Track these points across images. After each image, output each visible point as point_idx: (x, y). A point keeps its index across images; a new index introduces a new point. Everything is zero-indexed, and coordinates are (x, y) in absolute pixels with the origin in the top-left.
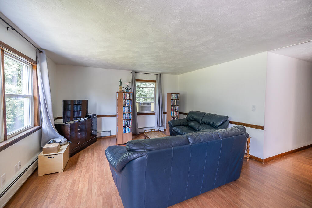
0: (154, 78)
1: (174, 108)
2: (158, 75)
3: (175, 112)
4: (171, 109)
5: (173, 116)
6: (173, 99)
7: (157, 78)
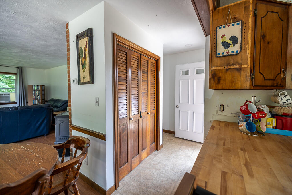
0: (15, 70)
1: (36, 97)
2: (18, 68)
3: (37, 101)
4: (33, 98)
5: (35, 104)
6: (34, 90)
7: (17, 71)
